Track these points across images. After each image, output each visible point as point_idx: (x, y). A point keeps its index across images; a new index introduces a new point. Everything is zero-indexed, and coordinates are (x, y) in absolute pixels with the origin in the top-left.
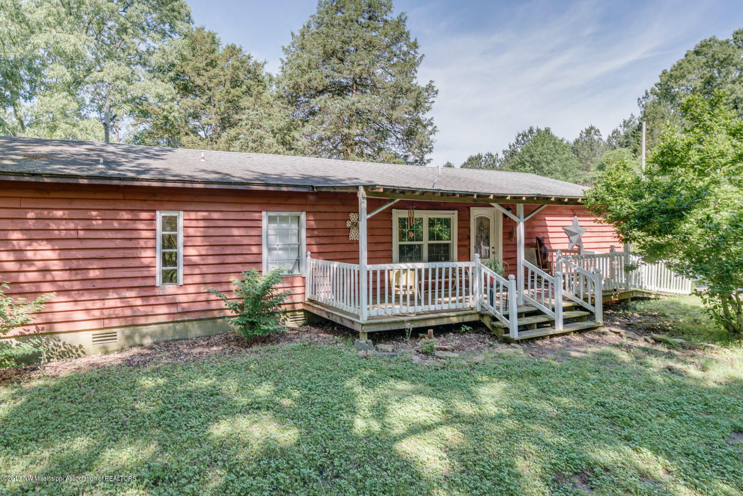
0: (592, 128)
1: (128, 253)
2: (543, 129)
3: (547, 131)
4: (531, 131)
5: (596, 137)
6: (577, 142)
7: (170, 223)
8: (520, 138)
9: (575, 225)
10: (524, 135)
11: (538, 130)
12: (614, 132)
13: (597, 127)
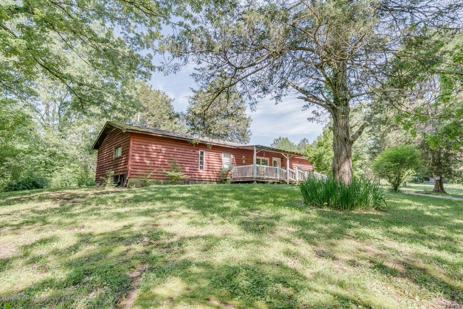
0: (305, 139)
1: (193, 160)
2: (285, 138)
3: (287, 139)
4: (280, 138)
5: (307, 143)
6: (299, 145)
7: (202, 153)
8: (275, 141)
9: (300, 166)
10: (277, 140)
11: (283, 138)
12: (314, 142)
13: (307, 139)
